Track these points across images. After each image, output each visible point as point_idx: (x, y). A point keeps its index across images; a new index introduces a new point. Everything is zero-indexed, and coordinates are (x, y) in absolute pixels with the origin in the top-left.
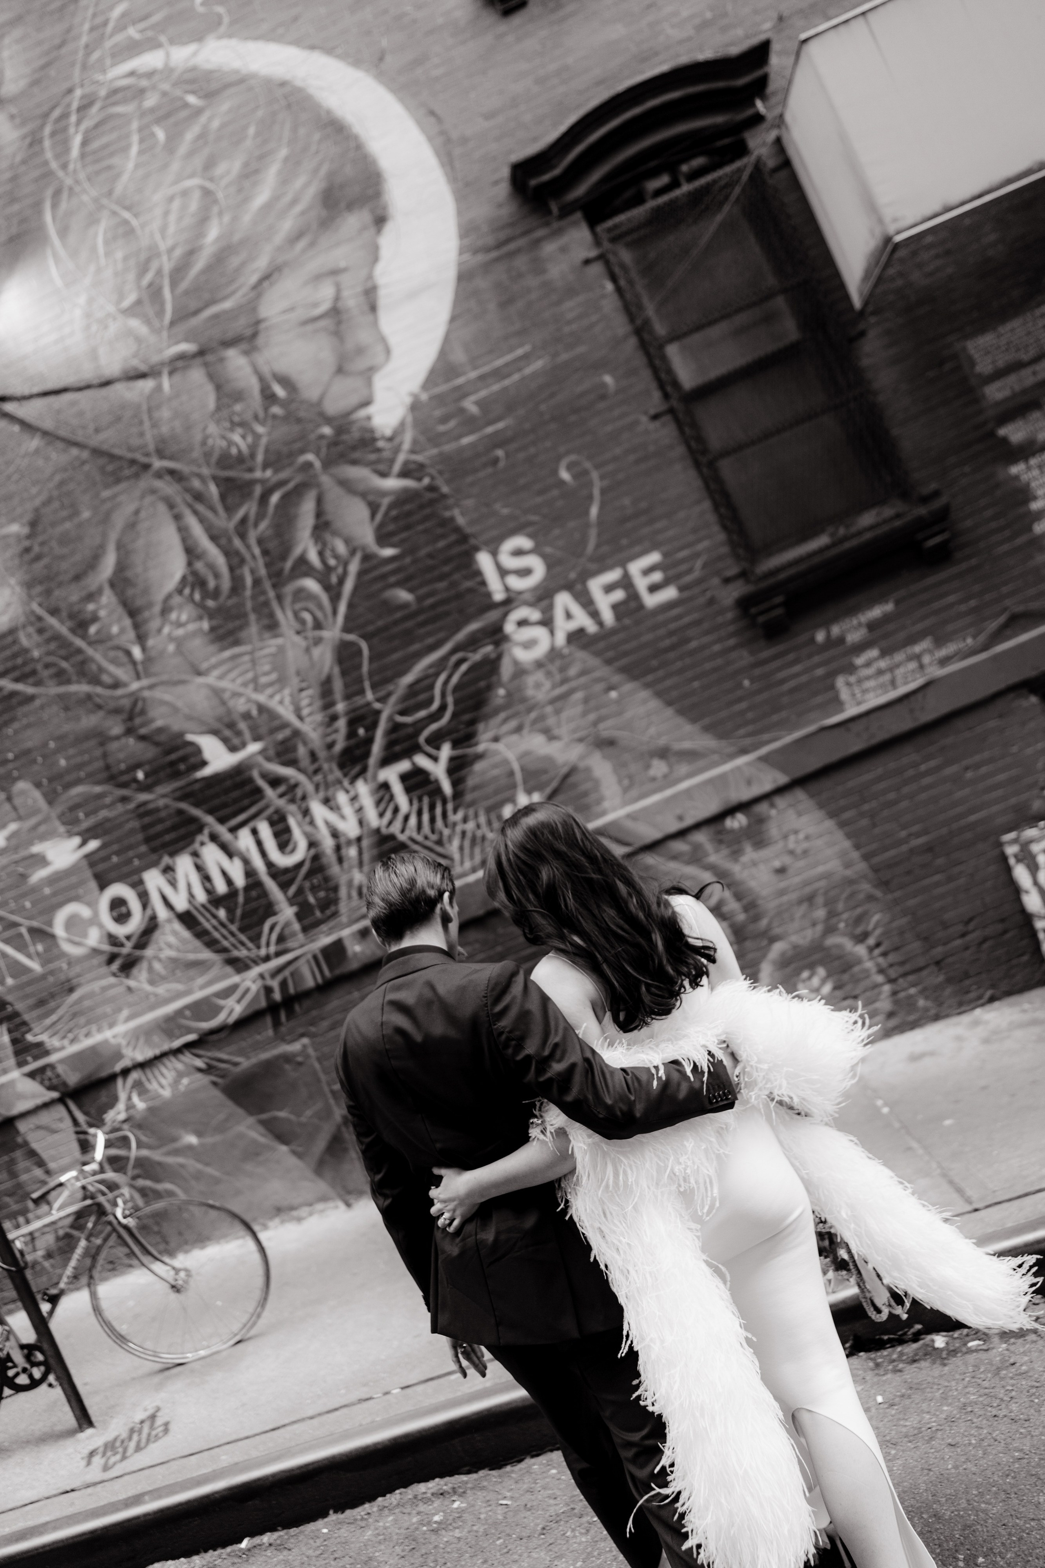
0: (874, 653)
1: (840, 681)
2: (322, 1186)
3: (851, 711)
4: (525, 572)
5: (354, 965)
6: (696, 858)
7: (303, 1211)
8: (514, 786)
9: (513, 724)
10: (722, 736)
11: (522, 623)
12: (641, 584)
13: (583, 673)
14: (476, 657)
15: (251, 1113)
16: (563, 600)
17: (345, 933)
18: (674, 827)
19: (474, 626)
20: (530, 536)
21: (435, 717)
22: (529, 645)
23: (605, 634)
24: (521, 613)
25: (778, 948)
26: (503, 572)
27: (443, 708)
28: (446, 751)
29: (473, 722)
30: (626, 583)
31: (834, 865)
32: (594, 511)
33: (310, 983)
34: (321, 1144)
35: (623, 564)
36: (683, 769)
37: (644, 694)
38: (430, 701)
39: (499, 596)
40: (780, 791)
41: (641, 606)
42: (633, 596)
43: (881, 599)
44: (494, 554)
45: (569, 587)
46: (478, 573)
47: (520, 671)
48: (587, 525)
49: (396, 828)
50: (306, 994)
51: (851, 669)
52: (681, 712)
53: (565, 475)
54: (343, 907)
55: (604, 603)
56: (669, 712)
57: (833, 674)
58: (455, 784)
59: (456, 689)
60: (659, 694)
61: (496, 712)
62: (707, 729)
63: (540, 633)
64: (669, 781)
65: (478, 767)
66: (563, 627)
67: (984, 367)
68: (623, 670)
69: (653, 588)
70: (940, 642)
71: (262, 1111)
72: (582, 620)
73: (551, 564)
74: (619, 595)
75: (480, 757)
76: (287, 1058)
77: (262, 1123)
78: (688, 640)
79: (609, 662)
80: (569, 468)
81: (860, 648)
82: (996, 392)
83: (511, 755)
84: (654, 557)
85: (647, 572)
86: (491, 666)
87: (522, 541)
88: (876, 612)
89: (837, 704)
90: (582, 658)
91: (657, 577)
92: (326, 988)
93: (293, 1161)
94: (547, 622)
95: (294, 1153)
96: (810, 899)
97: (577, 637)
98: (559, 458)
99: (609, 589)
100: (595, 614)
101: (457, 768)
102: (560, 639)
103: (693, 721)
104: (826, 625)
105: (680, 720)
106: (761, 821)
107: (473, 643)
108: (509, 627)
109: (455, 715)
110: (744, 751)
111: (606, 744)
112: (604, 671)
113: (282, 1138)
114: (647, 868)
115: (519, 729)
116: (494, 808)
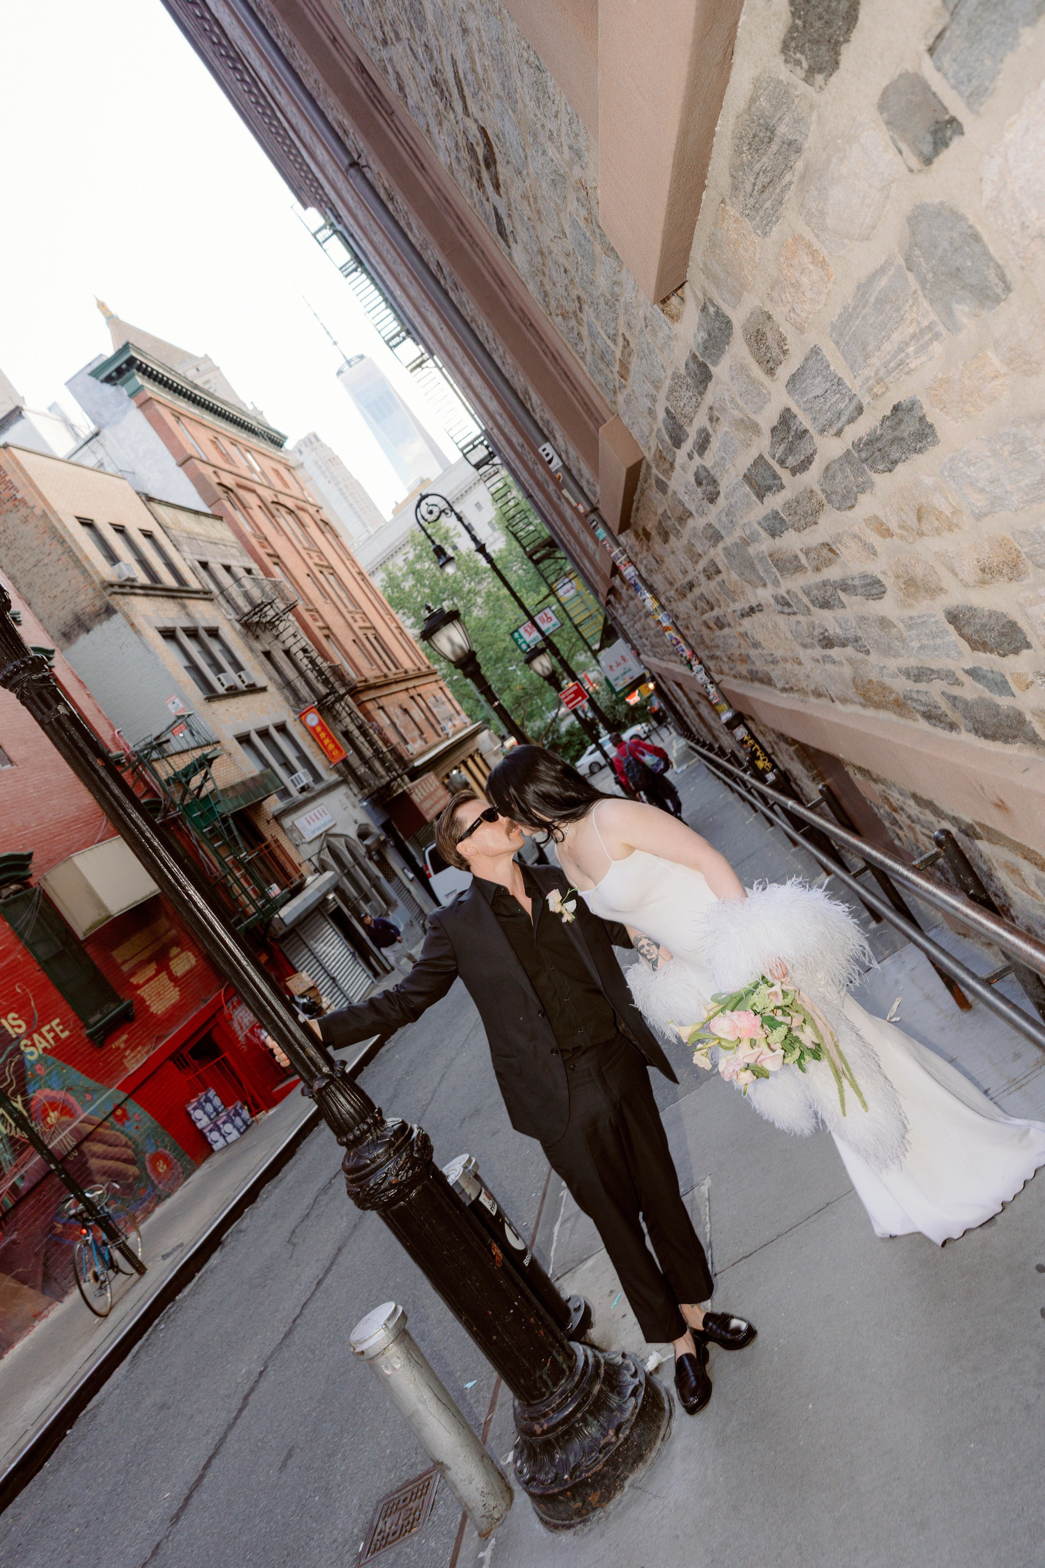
0: (128, 1051)
1: (125, 1061)
2: (47, 1299)
3: (131, 1072)
4: (19, 1026)
5: (24, 1192)
6: (112, 1127)
7: (45, 1312)
8: (46, 1110)
9: (37, 1085)
10: (102, 1082)
11: (26, 1046)
12: (58, 1029)
13: (53, 1063)
14: (16, 1060)
15: (7, 1274)
16: (36, 1036)
17: (15, 1179)
18: (104, 1116)
19: (10, 1048)
20: (16, 1012)
21: (10, 1085)
22: (32, 1054)
23: (54, 1049)
24: (24, 1042)
25: (147, 1155)
26: (13, 1027)
27: (12, 1081)
28: (19, 1099)
29: (24, 1086)
30: (52, 1030)
31: (149, 1124)
32: (33, 1003)
33: (10, 1205)
34: (40, 1279)
35: (49, 1022)
36: (96, 1096)
37: (74, 1070)
38: (6, 1079)
39: (14, 1036)
40: (126, 1099)
41: (60, 1038)
42: (57, 1035)
43: (122, 1034)
44: (6, 1019)
45: (35, 1031)
46: (3, 1027)
47: (33, 1064)
48: (32, 1009)
49: (13, 1133)
50: (9, 1211)
51: (125, 1057)
52: (87, 1075)
53: (19, 990)
54: (6, 1170)
55: (49, 1036)
56: (83, 1076)
57: (122, 1059)
58: (28, 1111)
59: (14, 1072)
60: (78, 1069)
61: (31, 1080)
62: (97, 1080)
63: (32, 1049)
64: (92, 1101)
65: (33, 1103)
66: (40, 1047)
67: (119, 961)
68: (64, 1061)
69: (62, 1031)
70: (144, 1045)
71: (12, 1271)
72: (45, 1044)
73: (27, 1023)
74: (52, 1034)
75: (32, 1099)
76: (13, 1242)
77: (13, 1277)
78: (77, 1051)
79: (59, 1058)
80: (20, 987)
81: (125, 1049)
82: (125, 968)
83: (42, 1097)
84: (57, 1021)
85: (58, 1025)
86: (21, 1064)
87: (12, 1015)
88: (125, 1037)
89: (126, 1069)
90: (51, 1058)
91: (61, 1027)
92: (16, 1206)
93: (31, 1291)
94: (34, 1045)
95: (30, 1287)
96: (148, 1137)
97: (45, 1049)
98: (14, 984)
99: (49, 1031)
100: (48, 1041)
101: (26, 1104)
102: (41, 1052)
103: (92, 1078)
104: (114, 1041)
105: (88, 1079)
106: (124, 1111)
107: (11, 1054)
108: (22, 1048)
109: (17, 1083)
110: (110, 1088)
111: (70, 1089)
112: (59, 1062)
113: (24, 1282)
114: (101, 1134)
115: (40, 1087)
116: (44, 1119)
